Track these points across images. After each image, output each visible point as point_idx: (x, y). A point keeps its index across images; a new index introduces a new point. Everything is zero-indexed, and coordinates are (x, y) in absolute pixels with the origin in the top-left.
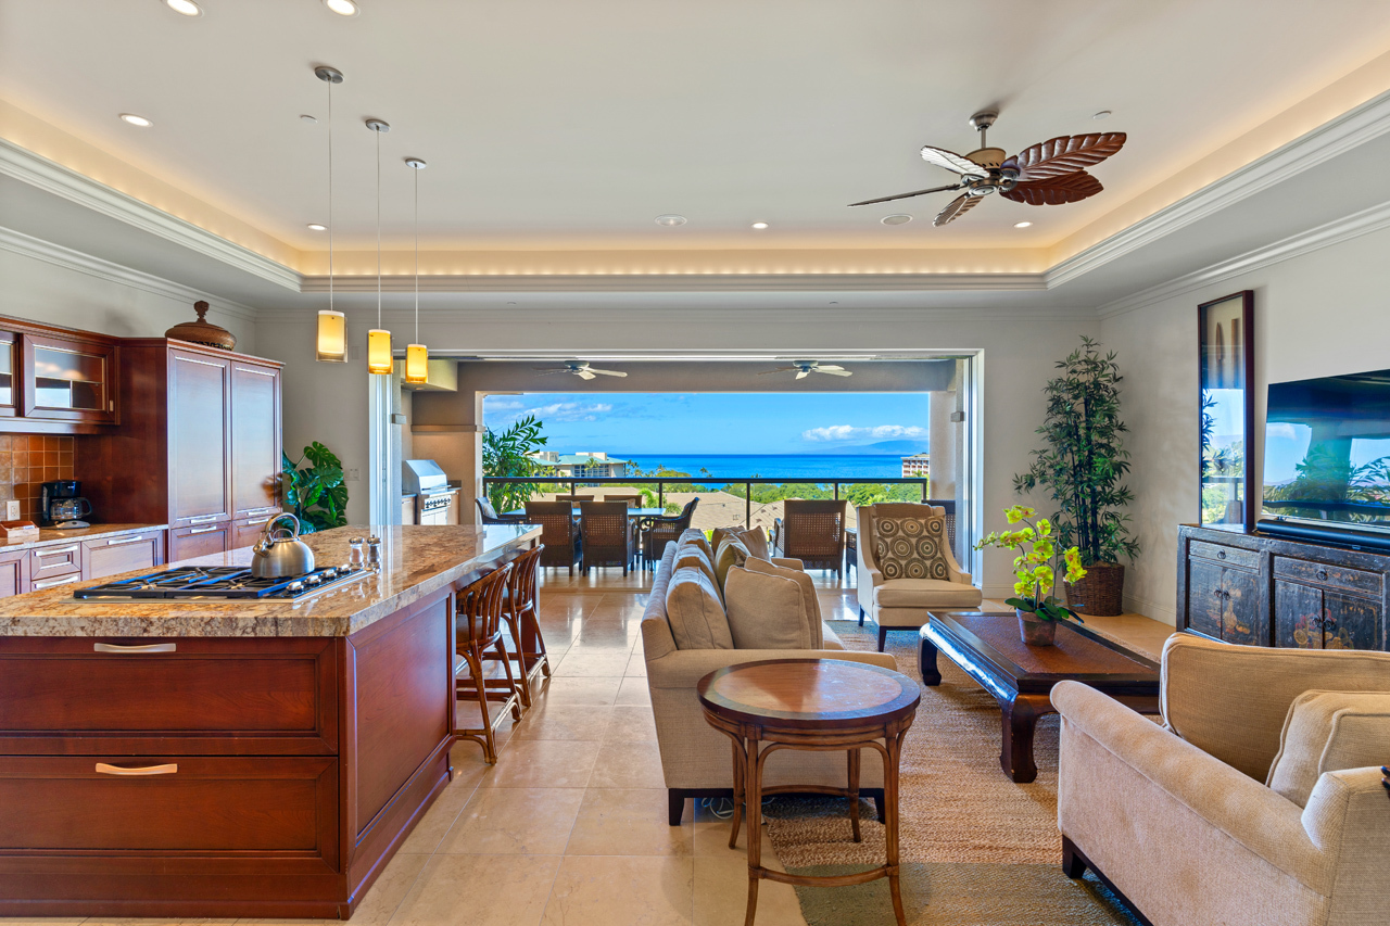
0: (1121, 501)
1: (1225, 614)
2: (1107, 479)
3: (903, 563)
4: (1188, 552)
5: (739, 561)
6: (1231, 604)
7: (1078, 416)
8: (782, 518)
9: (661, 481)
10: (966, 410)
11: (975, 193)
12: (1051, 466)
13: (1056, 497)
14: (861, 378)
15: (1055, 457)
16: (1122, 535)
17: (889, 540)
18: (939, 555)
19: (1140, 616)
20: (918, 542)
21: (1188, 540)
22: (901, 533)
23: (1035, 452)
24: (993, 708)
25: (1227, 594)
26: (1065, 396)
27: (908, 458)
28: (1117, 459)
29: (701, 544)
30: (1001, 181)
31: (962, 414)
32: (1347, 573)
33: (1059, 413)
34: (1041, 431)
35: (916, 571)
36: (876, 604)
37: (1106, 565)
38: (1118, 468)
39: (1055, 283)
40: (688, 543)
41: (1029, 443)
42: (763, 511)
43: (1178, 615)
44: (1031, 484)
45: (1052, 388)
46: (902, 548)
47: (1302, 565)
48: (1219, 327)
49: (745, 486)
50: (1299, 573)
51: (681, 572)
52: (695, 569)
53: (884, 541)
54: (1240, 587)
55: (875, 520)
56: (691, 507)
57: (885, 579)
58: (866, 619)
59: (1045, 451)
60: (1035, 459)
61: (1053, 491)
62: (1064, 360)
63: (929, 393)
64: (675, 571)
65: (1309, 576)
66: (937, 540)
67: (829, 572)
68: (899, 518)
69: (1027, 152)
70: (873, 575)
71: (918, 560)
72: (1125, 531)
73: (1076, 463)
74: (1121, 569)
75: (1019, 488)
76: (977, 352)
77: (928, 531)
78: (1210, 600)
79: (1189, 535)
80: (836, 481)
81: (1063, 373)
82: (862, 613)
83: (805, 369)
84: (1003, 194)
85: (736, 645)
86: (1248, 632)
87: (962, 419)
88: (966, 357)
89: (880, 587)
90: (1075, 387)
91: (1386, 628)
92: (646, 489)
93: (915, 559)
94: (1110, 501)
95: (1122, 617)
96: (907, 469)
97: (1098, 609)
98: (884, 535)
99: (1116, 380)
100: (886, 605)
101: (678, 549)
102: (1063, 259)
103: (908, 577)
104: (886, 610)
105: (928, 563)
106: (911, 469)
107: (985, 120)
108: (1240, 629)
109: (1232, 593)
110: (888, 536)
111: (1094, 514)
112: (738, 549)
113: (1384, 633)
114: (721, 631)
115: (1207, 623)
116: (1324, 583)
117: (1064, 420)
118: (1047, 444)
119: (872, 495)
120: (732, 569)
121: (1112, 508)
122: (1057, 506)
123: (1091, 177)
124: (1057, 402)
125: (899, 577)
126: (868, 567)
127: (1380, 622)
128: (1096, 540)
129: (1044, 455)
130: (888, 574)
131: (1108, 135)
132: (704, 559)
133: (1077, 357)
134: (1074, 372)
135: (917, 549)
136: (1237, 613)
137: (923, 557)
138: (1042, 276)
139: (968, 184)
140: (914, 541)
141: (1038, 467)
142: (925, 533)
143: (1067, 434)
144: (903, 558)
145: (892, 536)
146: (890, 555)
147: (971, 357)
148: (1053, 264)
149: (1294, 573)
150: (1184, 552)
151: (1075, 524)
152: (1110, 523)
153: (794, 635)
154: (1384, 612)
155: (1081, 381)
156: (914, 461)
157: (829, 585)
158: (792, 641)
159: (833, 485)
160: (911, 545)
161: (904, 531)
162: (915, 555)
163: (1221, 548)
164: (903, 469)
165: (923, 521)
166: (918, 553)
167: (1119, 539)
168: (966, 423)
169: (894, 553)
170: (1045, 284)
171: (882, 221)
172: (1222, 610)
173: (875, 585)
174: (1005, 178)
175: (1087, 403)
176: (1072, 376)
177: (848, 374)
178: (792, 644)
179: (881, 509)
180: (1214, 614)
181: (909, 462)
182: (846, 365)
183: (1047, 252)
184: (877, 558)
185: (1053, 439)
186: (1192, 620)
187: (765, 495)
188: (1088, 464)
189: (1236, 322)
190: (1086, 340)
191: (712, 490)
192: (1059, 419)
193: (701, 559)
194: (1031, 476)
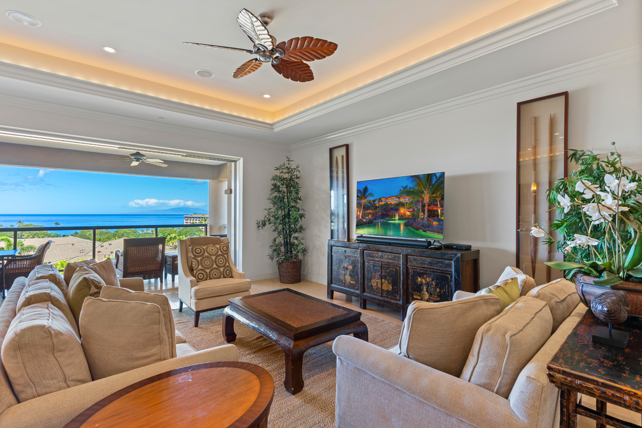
0: (300, 232)
1: (346, 277)
2: (296, 221)
3: (208, 271)
4: (332, 252)
5: (93, 290)
6: (348, 272)
7: (284, 192)
8: (121, 250)
9: (15, 230)
10: (233, 188)
11: (261, 59)
12: (273, 216)
13: (275, 231)
14: (173, 169)
15: (275, 212)
16: (302, 246)
17: (199, 259)
18: (227, 264)
19: (307, 281)
20: (216, 258)
21: (332, 246)
22: (206, 254)
23: (266, 209)
24: (267, 347)
25: (347, 268)
26: (279, 184)
27: (188, 216)
28: (301, 212)
29: (53, 279)
30: (274, 56)
31: (231, 190)
32: (389, 255)
33: (275, 191)
34: (269, 199)
35: (215, 275)
36: (193, 298)
37: (296, 260)
38: (302, 216)
39: (277, 129)
40: (38, 278)
41: (263, 206)
42: (102, 246)
43: (328, 279)
44: (264, 225)
45: (274, 179)
46: (207, 262)
47: (374, 253)
48: (337, 158)
49: (92, 231)
50: (373, 257)
51: (27, 311)
52: (44, 305)
53: (196, 259)
54: (351, 265)
55: (190, 248)
56: (44, 249)
57: (198, 282)
58: (184, 306)
59: (270, 209)
60: (266, 212)
61: (274, 228)
62: (278, 167)
63: (208, 181)
64: (20, 310)
65: (377, 257)
66: (226, 256)
67: (153, 280)
68: (205, 245)
69: (291, 41)
70: (191, 281)
71: (216, 269)
72: (302, 244)
73: (283, 214)
74: (301, 261)
75: (259, 227)
76: (239, 159)
77: (221, 252)
78: (341, 271)
79: (332, 244)
80: (156, 227)
81: (278, 173)
82: (181, 303)
83: (138, 160)
84: (273, 66)
85: (94, 375)
86: (354, 283)
87: (231, 193)
88: (234, 161)
89: (196, 288)
90: (282, 179)
91: (402, 275)
92: (5, 237)
93: (214, 268)
94: (296, 231)
95: (301, 283)
96: (187, 221)
97: (293, 280)
98: (196, 256)
99: (298, 178)
100: (199, 298)
101: (27, 284)
102: (281, 118)
103: (210, 279)
104: (199, 301)
105: (222, 269)
106: (189, 221)
107: (266, 19)
108: (352, 282)
109: (349, 267)
110: (199, 257)
111: (290, 237)
112: (92, 281)
113: (402, 277)
114: (78, 365)
115: (339, 281)
116: (382, 260)
117: (278, 195)
118: (271, 206)
119: (169, 234)
120: (87, 301)
121: (296, 235)
122: (275, 234)
123: (311, 70)
124: (275, 185)
125: (206, 280)
126: (187, 276)
127: (400, 273)
128: (291, 249)
129: (270, 211)
130: (199, 279)
131: (331, 43)
132: (56, 293)
133: (284, 166)
134: (282, 172)
135: (216, 262)
136: (350, 275)
137: (219, 267)
138: (272, 125)
139: (258, 51)
140: (214, 258)
141: (267, 217)
142: (220, 253)
143: (278, 201)
144: (208, 268)
145: (201, 256)
146: (200, 267)
147: (235, 161)
148: (276, 120)
149: (371, 257)
150: (330, 252)
151: (283, 242)
152: (296, 242)
153: (155, 350)
154: (401, 269)
155: (285, 177)
156: (190, 217)
157: (153, 288)
158: (153, 355)
159: (154, 229)
160: (212, 260)
161: (208, 253)
162: (215, 266)
163: (344, 249)
164: (185, 221)
165: (218, 246)
166: (216, 264)
167: (301, 248)
168: (233, 195)
169: (202, 266)
170: (273, 129)
171: (196, 72)
172: (345, 275)
173: (192, 287)
174: (277, 55)
175: (287, 188)
176: (281, 174)
177: (166, 166)
178: (152, 358)
179: (193, 242)
180: (342, 277)
181: (188, 218)
182: (166, 162)
183: (274, 114)
184: (191, 270)
185: (275, 203)
186: (333, 281)
187: (103, 237)
188: (288, 215)
189: (343, 156)
190: (288, 158)
191: (64, 236)
192: (276, 194)
193: (53, 293)
194: (265, 221)
